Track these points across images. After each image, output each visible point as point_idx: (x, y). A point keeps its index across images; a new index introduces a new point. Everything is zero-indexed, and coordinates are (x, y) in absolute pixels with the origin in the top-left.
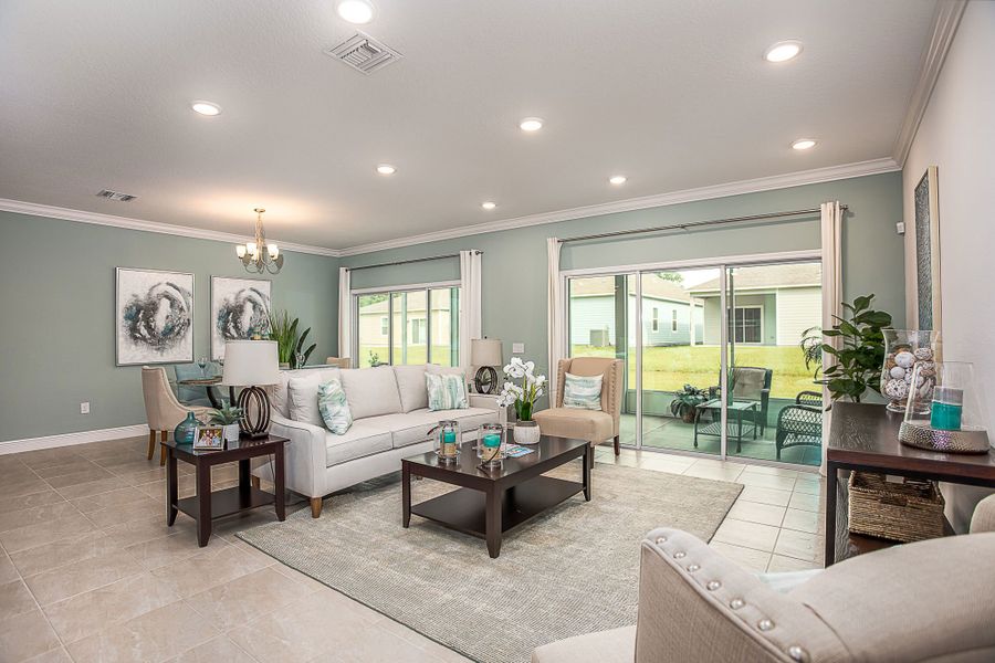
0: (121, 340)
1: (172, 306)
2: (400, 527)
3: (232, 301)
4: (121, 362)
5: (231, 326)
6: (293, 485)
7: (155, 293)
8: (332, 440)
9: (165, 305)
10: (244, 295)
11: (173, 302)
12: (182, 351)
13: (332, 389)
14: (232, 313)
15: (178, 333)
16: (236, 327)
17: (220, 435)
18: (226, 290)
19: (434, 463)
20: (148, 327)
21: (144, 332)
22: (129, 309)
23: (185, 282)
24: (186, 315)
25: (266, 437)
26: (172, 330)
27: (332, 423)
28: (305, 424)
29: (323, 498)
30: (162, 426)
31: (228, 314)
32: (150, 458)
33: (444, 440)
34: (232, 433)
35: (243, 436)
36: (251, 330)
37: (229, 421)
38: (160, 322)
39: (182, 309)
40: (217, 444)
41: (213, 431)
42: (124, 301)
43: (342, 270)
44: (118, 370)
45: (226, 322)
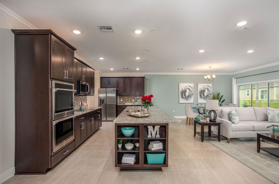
0: (180, 98)
1: (189, 91)
2: (256, 152)
3: (202, 89)
4: (180, 103)
5: (202, 95)
6: (222, 134)
7: (186, 88)
8: (233, 125)
9: (188, 91)
10: (205, 87)
11: (189, 89)
12: (191, 100)
13: (234, 112)
14: (202, 92)
15: (191, 97)
16: (203, 95)
17: (206, 120)
18: (201, 86)
19: (270, 136)
20: (185, 95)
21: (184, 96)
22: (181, 92)
23: (192, 85)
24: (192, 93)
25: (216, 122)
26: (189, 96)
27: (234, 121)
28: (225, 120)
29: (231, 139)
30: (189, 117)
31: (201, 92)
32: (187, 123)
33: (274, 130)
34: (208, 119)
35: (210, 121)
36: (207, 96)
37: (207, 117)
38: (187, 94)
39: (191, 91)
40: (205, 121)
41: (204, 118)
42: (180, 90)
43: (233, 79)
44: (180, 104)
45: (201, 94)
